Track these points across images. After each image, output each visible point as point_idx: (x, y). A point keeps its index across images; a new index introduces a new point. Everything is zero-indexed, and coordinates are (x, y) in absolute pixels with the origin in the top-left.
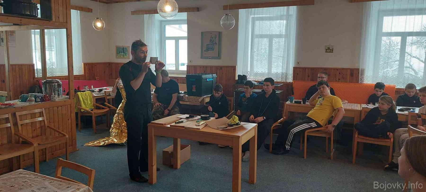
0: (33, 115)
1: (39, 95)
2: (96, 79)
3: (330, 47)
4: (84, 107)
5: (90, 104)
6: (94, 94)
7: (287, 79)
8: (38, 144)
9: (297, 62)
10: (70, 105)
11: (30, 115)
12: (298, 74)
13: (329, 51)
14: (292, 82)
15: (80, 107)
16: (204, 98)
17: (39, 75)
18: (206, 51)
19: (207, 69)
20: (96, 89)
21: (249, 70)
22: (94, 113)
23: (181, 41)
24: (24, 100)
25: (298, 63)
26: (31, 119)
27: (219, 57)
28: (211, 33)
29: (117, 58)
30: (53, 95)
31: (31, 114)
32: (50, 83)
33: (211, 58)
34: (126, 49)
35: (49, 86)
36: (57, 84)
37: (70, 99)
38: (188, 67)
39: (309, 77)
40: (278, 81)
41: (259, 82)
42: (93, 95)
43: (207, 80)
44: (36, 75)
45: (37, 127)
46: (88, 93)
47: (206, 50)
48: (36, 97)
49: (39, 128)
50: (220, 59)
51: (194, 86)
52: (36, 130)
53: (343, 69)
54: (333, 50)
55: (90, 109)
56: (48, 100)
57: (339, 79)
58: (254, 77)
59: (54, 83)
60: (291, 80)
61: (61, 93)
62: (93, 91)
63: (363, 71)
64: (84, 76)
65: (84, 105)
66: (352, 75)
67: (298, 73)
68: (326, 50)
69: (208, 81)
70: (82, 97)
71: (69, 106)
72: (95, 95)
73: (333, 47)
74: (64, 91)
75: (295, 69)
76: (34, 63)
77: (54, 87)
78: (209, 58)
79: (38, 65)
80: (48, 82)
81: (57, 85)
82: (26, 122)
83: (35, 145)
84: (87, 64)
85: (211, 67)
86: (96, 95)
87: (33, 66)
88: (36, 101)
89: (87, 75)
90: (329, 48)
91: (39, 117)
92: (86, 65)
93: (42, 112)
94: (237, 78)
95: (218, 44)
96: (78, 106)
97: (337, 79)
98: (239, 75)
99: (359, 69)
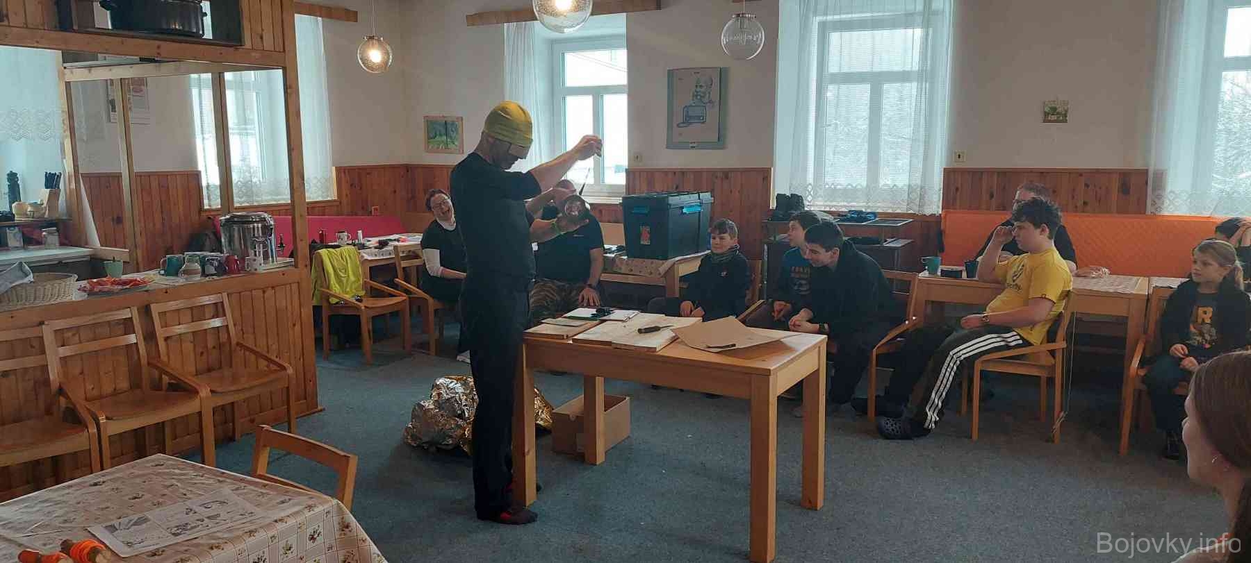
0: (198, 313)
1: (213, 256)
2: (371, 212)
3: (1057, 106)
4: (337, 291)
5: (354, 282)
6: (364, 255)
7: (923, 206)
8: (212, 391)
9: (955, 153)
10: (298, 283)
11: (189, 312)
12: (957, 189)
13: (1054, 117)
14: (940, 212)
15: (327, 291)
16: (674, 263)
17: (212, 201)
18: (682, 125)
19: (684, 180)
20: (370, 239)
21: (810, 178)
22: (365, 307)
23: (608, 99)
24: (173, 270)
25: (959, 156)
26: (193, 322)
27: (720, 142)
28: (697, 71)
29: (427, 152)
30: (252, 256)
31: (191, 308)
32: (244, 221)
33: (695, 145)
34: (453, 123)
35: (239, 230)
36: (260, 225)
37: (296, 266)
38: (629, 173)
39: (992, 196)
40: (898, 211)
41: (839, 215)
42: (363, 257)
43: (684, 211)
44: (206, 201)
45: (210, 345)
46: (347, 250)
47: (682, 123)
48: (203, 262)
49: (214, 347)
50: (723, 147)
51: (645, 230)
52: (205, 354)
53: (1098, 171)
54: (1065, 115)
55: (353, 297)
56: (239, 271)
57: (1085, 203)
58: (826, 201)
59: (253, 222)
60: (939, 207)
61: (272, 251)
62: (363, 247)
63: (1160, 177)
64: (335, 204)
65: (337, 286)
67: (959, 186)
68: (1046, 114)
69: (685, 213)
70: (331, 262)
71: (295, 287)
72: (366, 257)
73: (1066, 108)
74: (282, 244)
75: (949, 174)
76: (201, 167)
77: (254, 235)
78: (692, 147)
79: (210, 176)
80: (236, 219)
81: (260, 229)
82: (179, 331)
83: (204, 392)
84: (347, 171)
85: (698, 173)
86: (370, 258)
87: (197, 176)
88: (204, 274)
89: (345, 201)
90: (1054, 109)
91: (213, 317)
92: (342, 171)
93: (222, 302)
94: (773, 204)
95: (717, 103)
96: (322, 287)
97: (1080, 203)
98: (778, 194)
99: (1147, 170)
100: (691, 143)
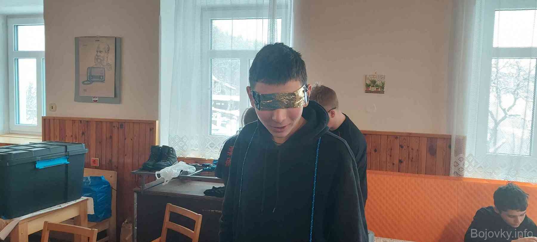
3: (376, 80)
13: (374, 89)
18: (86, 83)
19: (88, 127)
27: (117, 97)
28: (98, 39)
33: (97, 99)
38: (45, 120)
47: (86, 81)
50: (120, 102)
53: (410, 135)
54: (383, 87)
57: (400, 162)
63: (461, 142)
66: (432, 151)
68: (368, 86)
73: (383, 81)
85: (99, 122)
90: (374, 82)
97: (396, 162)
99: (451, 136)
100: (94, 97)
